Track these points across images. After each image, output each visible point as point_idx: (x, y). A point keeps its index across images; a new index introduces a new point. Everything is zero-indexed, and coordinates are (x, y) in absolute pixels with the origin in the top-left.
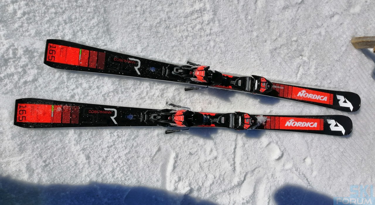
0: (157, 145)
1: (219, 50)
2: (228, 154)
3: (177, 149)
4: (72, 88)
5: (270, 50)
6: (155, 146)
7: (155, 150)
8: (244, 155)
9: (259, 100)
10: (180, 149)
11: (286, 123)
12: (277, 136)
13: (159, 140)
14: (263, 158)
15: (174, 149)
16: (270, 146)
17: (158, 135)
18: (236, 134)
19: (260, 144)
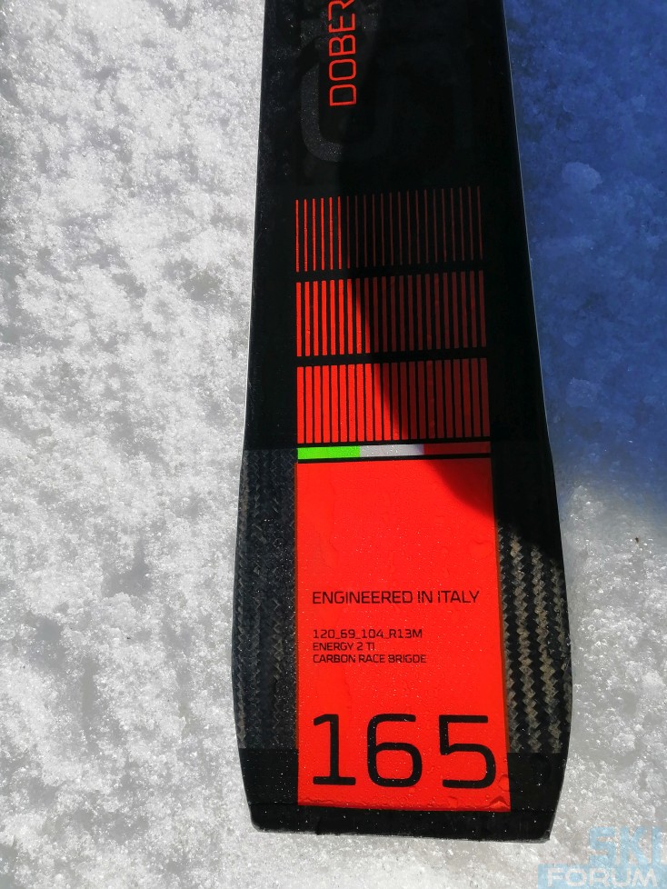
4: (118, 294)
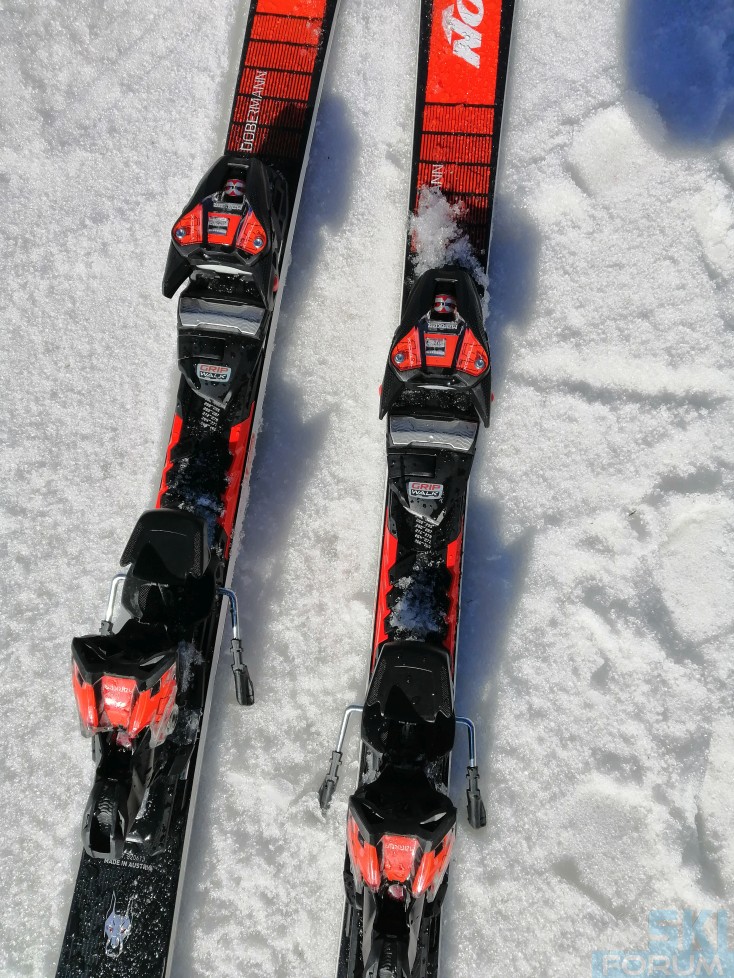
0: (545, 887)
1: (38, 480)
2: (618, 439)
3: (572, 756)
5: (50, 151)
6: (549, 894)
7: (568, 898)
8: (627, 338)
9: (325, 232)
10: (573, 738)
11: (462, 63)
12: (529, 123)
13: (518, 868)
14: (648, 217)
15: (571, 778)
16: (588, 166)
17: (491, 878)
18: (509, 385)
19: (572, 234)
